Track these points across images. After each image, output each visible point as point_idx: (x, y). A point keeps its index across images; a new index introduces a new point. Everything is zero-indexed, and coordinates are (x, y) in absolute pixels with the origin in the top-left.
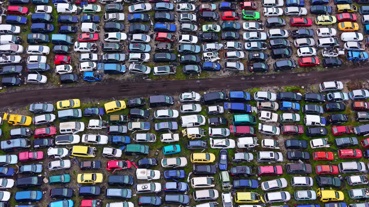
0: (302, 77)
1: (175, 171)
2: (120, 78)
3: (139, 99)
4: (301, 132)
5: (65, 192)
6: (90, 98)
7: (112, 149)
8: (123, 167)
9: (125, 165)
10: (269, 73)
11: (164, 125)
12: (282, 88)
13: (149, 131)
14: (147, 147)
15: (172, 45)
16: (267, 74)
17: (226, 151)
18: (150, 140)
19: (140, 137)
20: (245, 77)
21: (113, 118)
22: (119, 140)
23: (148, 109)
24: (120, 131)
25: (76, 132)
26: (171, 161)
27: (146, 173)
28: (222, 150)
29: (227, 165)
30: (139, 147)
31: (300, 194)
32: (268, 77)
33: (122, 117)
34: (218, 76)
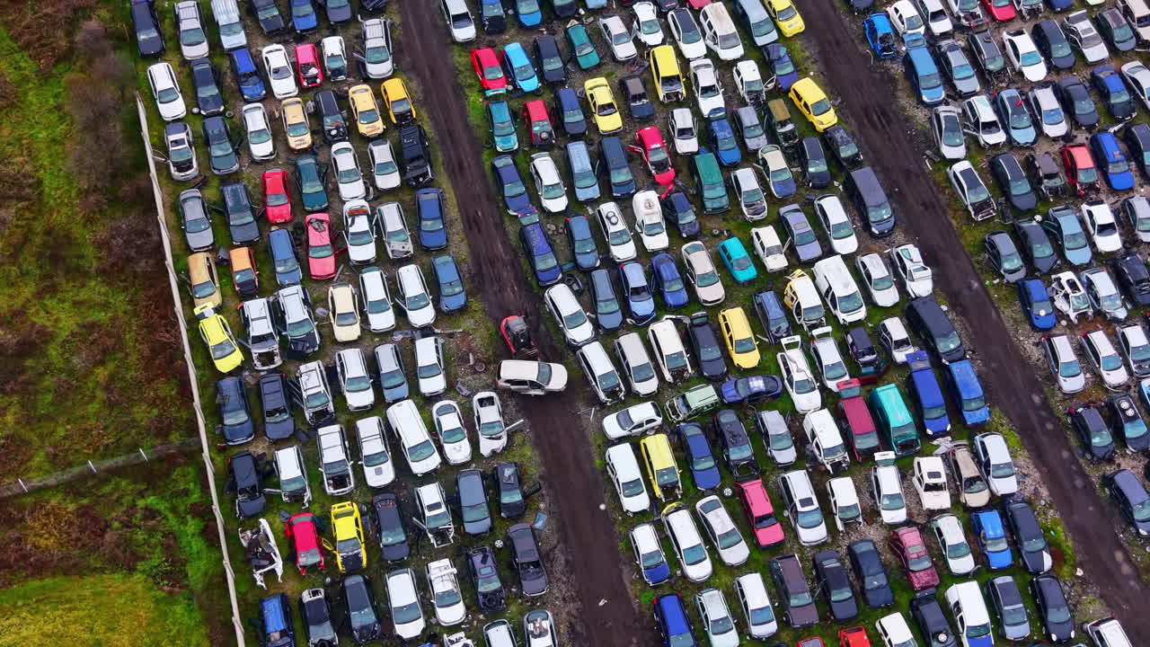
0: (1118, 566)
1: (678, 275)
2: (905, 101)
3: (856, 150)
4: (915, 580)
5: (553, 64)
6: (819, 53)
7: (691, 126)
8: (652, 164)
9: (660, 166)
10: (1087, 469)
11: (799, 223)
12: (1051, 512)
13: (770, 196)
14: (725, 201)
15: (1064, 190)
16: (1081, 461)
17: (780, 388)
18: (746, 206)
19: (747, 179)
20: (1045, 401)
21: (779, 109)
22: (720, 135)
23: (836, 183)
24: (747, 134)
25: (710, 44)
26: (701, 262)
27: (650, 211)
28: (778, 379)
29: (739, 398)
30: (715, 180)
31: (711, 596)
32: (1074, 468)
33: (790, 127)
34: (1017, 331)
